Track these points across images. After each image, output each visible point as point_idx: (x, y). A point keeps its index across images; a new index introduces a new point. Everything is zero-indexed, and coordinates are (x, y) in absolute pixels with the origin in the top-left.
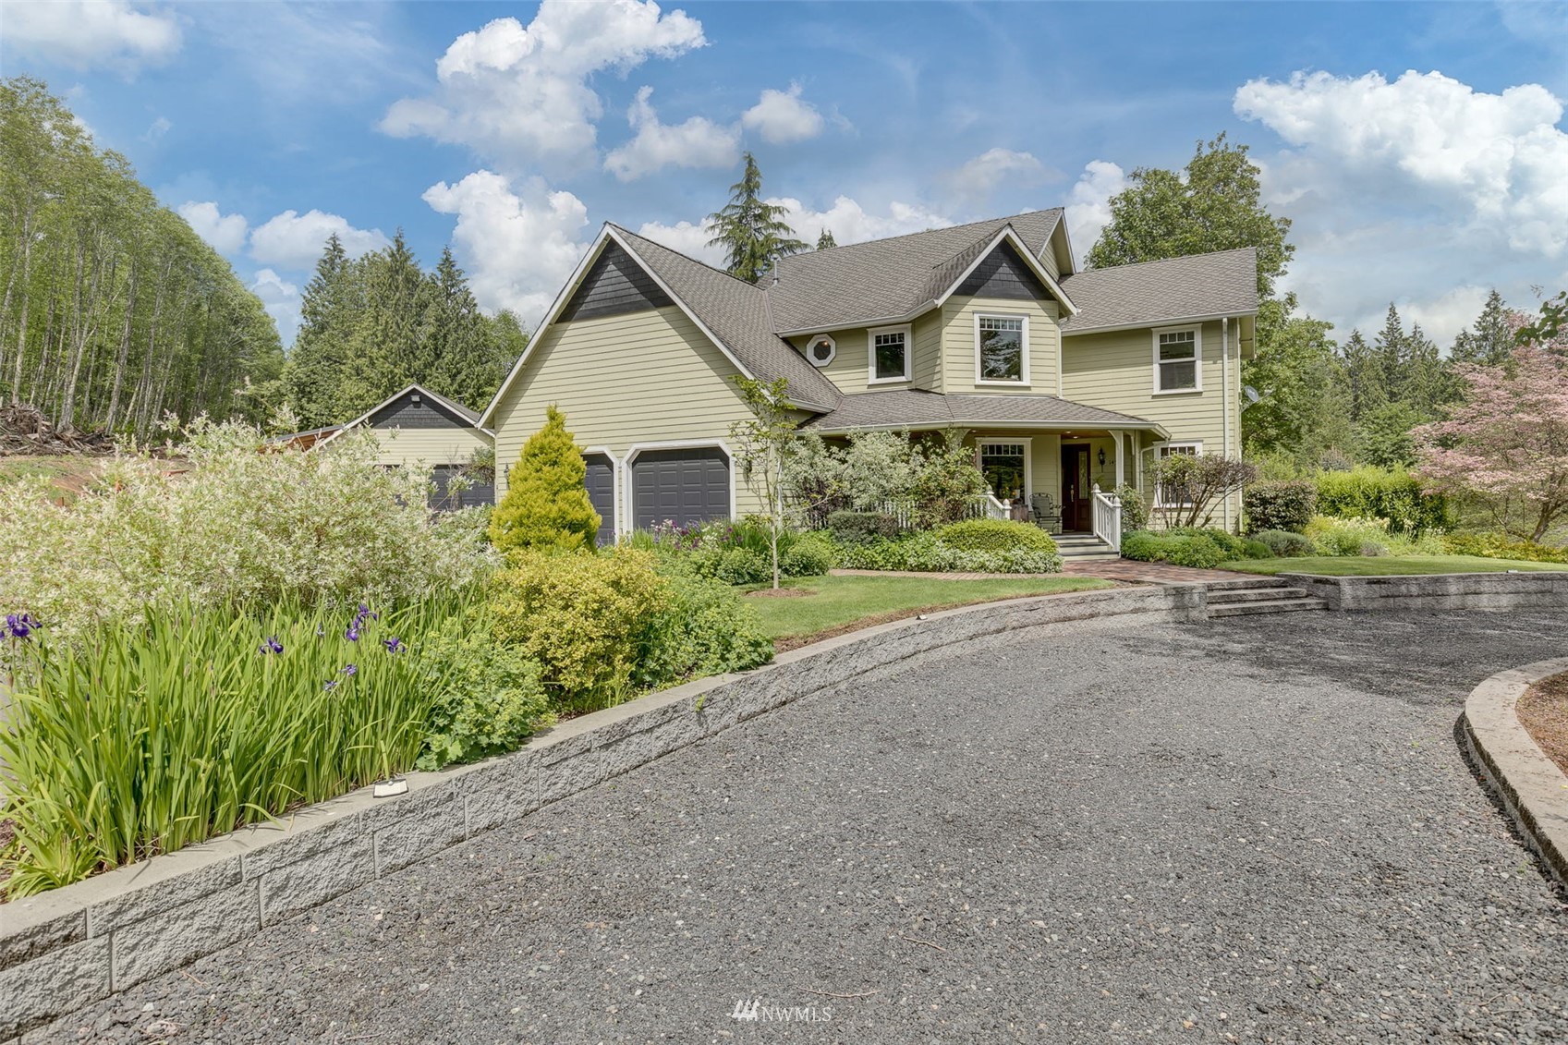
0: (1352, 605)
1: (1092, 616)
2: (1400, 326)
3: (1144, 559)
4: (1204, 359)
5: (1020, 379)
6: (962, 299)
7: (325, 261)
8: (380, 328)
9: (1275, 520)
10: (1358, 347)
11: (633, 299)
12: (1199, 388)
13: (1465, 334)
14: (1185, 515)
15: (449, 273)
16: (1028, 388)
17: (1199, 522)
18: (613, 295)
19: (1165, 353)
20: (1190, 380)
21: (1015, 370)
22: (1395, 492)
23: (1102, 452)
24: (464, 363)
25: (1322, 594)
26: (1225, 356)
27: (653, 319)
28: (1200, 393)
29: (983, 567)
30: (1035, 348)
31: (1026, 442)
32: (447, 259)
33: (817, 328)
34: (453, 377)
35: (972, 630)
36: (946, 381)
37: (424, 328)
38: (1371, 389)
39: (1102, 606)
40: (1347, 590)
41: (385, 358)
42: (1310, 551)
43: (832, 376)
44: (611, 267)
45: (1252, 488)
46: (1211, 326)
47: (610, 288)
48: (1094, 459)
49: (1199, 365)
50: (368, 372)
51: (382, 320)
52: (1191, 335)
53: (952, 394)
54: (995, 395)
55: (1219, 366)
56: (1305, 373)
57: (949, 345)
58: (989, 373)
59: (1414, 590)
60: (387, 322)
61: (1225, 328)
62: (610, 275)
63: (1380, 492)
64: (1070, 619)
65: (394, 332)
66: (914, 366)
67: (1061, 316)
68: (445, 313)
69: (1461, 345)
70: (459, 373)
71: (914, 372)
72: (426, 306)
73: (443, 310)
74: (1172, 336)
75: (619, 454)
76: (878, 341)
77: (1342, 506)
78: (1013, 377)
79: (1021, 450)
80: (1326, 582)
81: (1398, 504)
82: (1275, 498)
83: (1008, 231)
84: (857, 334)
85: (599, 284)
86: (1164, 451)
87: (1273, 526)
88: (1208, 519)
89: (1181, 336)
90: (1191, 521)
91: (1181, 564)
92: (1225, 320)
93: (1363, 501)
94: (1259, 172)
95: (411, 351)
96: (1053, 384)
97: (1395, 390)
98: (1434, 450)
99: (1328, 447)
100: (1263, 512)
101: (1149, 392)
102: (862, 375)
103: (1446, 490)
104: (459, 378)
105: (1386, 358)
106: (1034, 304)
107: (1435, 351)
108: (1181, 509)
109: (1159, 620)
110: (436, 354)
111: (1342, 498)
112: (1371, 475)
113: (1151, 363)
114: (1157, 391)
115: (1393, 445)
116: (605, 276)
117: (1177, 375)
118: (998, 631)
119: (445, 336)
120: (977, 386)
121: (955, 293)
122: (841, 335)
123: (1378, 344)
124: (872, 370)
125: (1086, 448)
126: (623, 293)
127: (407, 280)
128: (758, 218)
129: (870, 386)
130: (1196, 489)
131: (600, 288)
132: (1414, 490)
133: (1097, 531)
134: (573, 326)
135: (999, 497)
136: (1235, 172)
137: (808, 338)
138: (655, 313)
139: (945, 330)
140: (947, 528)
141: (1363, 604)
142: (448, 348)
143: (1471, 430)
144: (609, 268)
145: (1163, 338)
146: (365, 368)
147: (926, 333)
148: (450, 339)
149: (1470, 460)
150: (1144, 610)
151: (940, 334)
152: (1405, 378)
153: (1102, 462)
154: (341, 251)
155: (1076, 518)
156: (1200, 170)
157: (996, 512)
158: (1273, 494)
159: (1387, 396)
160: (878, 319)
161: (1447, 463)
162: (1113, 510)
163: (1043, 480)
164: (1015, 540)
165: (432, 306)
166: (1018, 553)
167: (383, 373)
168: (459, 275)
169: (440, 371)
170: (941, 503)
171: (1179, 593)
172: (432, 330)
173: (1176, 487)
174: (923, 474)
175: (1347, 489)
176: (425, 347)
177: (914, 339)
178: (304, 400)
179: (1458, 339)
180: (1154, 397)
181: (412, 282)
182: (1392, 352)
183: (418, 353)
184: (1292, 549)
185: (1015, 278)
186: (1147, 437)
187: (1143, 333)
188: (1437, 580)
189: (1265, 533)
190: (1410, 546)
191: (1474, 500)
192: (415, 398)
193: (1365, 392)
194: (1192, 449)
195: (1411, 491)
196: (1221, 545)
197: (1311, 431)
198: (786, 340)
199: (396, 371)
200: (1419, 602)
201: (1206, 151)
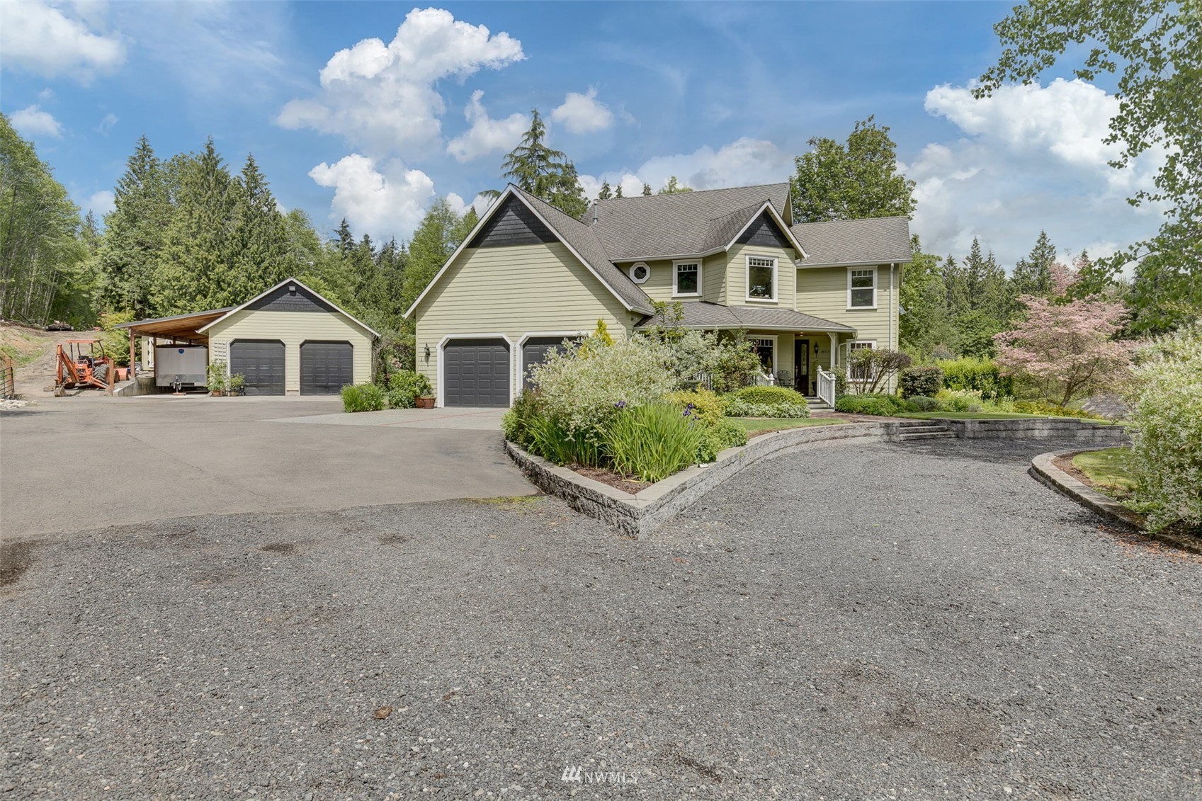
0: (971, 435)
1: (845, 437)
2: (980, 254)
3: (850, 411)
4: (878, 288)
5: (771, 297)
6: (740, 245)
7: (135, 159)
8: (194, 220)
9: (919, 390)
10: (951, 268)
11: (526, 236)
12: (875, 306)
13: (1023, 261)
14: (868, 386)
15: (253, 177)
16: (776, 304)
17: (877, 390)
18: (512, 232)
19: (854, 284)
20: (870, 302)
21: (768, 291)
22: (984, 375)
23: (816, 346)
24: (267, 253)
25: (955, 429)
26: (892, 287)
27: (542, 250)
28: (876, 310)
29: (765, 414)
30: (781, 278)
31: (774, 338)
32: (251, 165)
33: (640, 258)
34: (258, 264)
35: (797, 440)
36: (729, 298)
37: (233, 222)
38: (959, 300)
39: (850, 432)
40: (969, 426)
41: (200, 246)
42: (939, 409)
43: (646, 290)
44: (510, 213)
45: (906, 370)
46: (884, 268)
47: (509, 227)
48: (811, 349)
49: (875, 291)
50: (184, 257)
51: (196, 214)
52: (871, 272)
53: (732, 307)
54: (758, 307)
55: (887, 293)
56: (923, 291)
57: (731, 275)
58: (754, 293)
59: (1002, 427)
60: (200, 216)
61: (892, 269)
62: (509, 218)
63: (974, 374)
64: (835, 438)
65: (208, 225)
66: (704, 286)
67: (796, 258)
68: (249, 210)
69: (1020, 270)
70: (263, 261)
71: (704, 291)
72: (234, 204)
73: (248, 207)
74: (860, 273)
75: (515, 339)
76: (679, 269)
77: (951, 383)
78: (767, 296)
79: (771, 342)
80: (958, 422)
81: (985, 382)
82: (919, 377)
83: (768, 204)
84: (666, 263)
85: (500, 223)
86: (853, 346)
87: (918, 394)
88: (882, 389)
89: (865, 272)
90: (872, 391)
91: (873, 414)
92: (892, 265)
93: (964, 380)
94: (895, 146)
95: (220, 241)
96: (790, 301)
97: (975, 301)
98: (1007, 348)
99: (937, 343)
100: (911, 386)
101: (844, 307)
102: (669, 291)
103: (1014, 373)
104: (263, 265)
105: (970, 277)
106: (781, 250)
107: (1003, 273)
108: (867, 382)
109: (876, 441)
110: (243, 245)
111: (951, 378)
112: (970, 363)
113: (846, 289)
114: (849, 307)
115: (974, 341)
116: (505, 218)
117: (862, 298)
118: (807, 442)
119: (250, 231)
120: (747, 302)
121: (737, 242)
122: (654, 264)
123: (965, 266)
124: (675, 287)
125: (807, 342)
126: (520, 231)
127: (218, 182)
128: (543, 158)
129: (673, 298)
130: (875, 369)
131: (500, 226)
132: (995, 373)
133: (819, 395)
134: (479, 250)
135: (767, 372)
136: (880, 145)
137: (631, 264)
138: (544, 246)
139: (729, 265)
140: (742, 391)
141: (976, 434)
142: (253, 240)
143: (1029, 336)
144: (509, 213)
145: (854, 273)
146: (181, 255)
147: (714, 267)
148: (255, 232)
149: (1028, 355)
150: (869, 435)
151: (725, 268)
152: (982, 292)
153: (816, 352)
154: (150, 151)
155: (805, 385)
156: (857, 141)
157: (765, 382)
158: (919, 374)
159: (969, 305)
160: (681, 255)
161: (1015, 357)
162: (831, 382)
163: (784, 361)
164: (784, 398)
165: (239, 205)
166: (785, 406)
167: (197, 259)
168: (262, 179)
169: (246, 259)
170: (736, 375)
171: (887, 426)
172: (240, 224)
173: (862, 369)
174: (726, 356)
175: (954, 372)
176: (234, 238)
177: (704, 269)
178: (117, 279)
179: (1018, 264)
180: (847, 311)
181: (222, 182)
182: (974, 273)
183: (226, 243)
184: (932, 407)
185: (770, 233)
186: (845, 337)
187: (842, 270)
188: (1013, 422)
189: (913, 398)
190: (994, 407)
191: (1028, 380)
192: (292, 288)
193: (956, 302)
194: (870, 345)
195: (993, 374)
196: (893, 403)
197: (927, 332)
198: (615, 265)
199: (210, 257)
200: (1004, 434)
201: (861, 128)
